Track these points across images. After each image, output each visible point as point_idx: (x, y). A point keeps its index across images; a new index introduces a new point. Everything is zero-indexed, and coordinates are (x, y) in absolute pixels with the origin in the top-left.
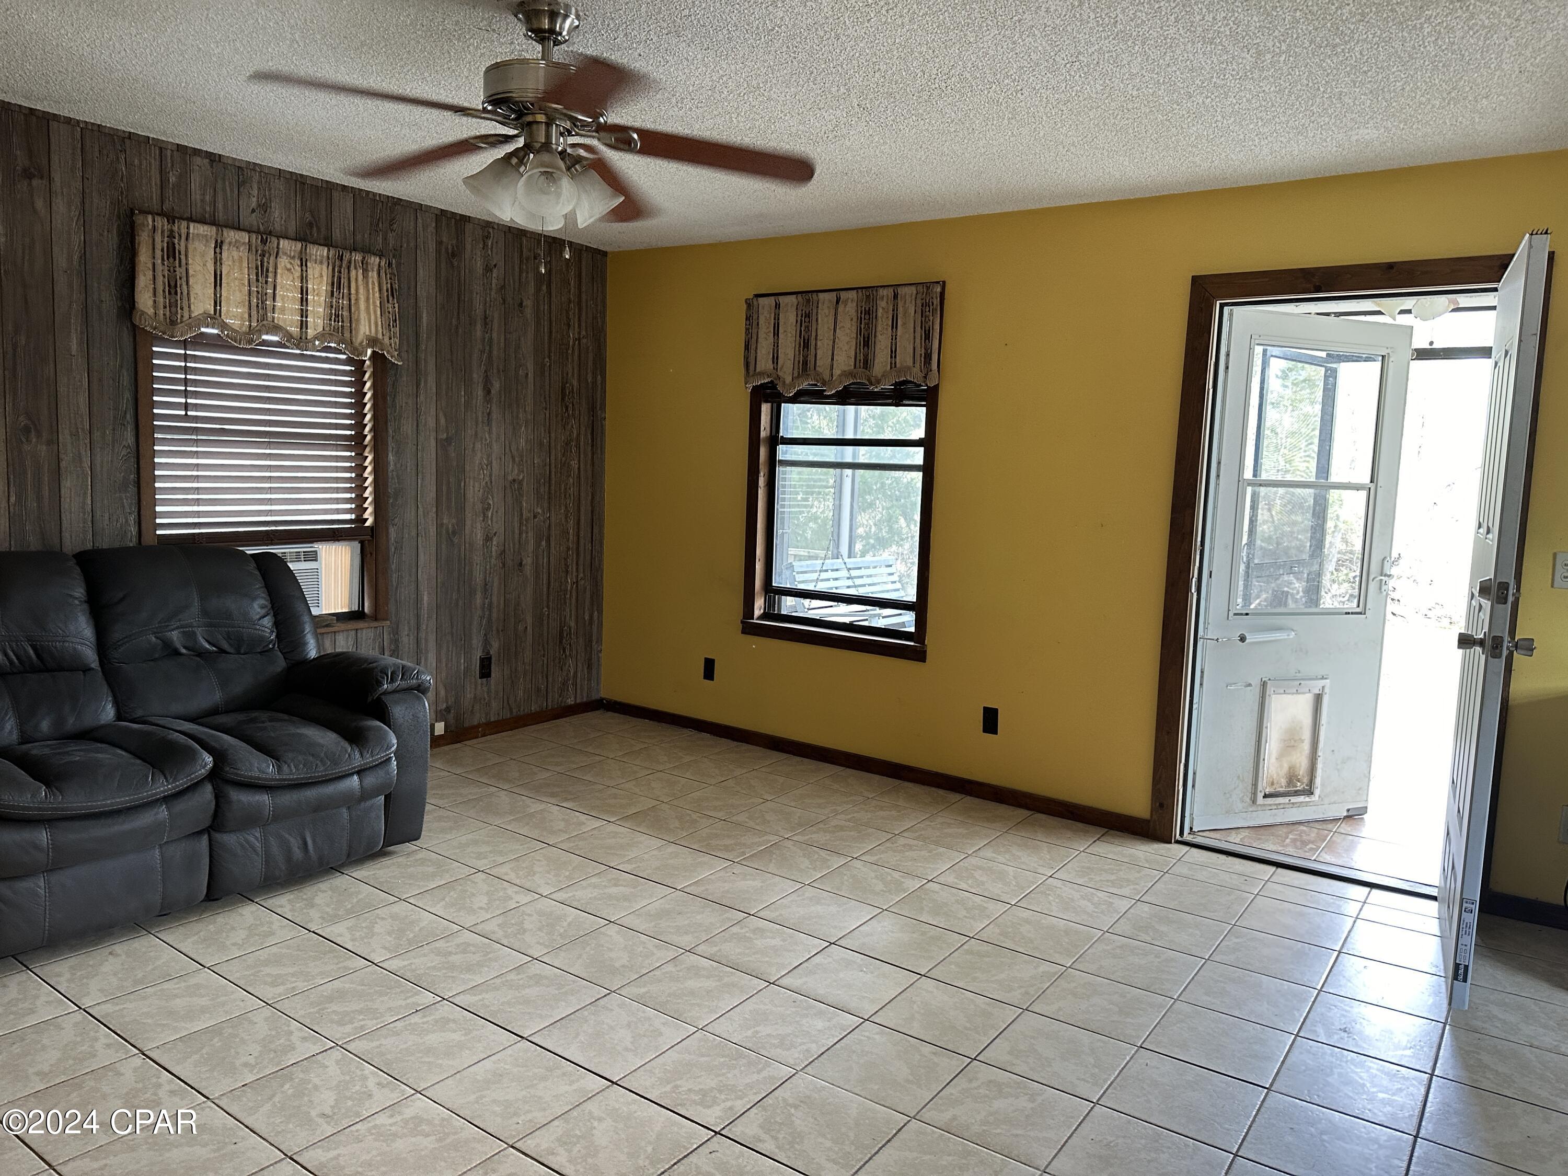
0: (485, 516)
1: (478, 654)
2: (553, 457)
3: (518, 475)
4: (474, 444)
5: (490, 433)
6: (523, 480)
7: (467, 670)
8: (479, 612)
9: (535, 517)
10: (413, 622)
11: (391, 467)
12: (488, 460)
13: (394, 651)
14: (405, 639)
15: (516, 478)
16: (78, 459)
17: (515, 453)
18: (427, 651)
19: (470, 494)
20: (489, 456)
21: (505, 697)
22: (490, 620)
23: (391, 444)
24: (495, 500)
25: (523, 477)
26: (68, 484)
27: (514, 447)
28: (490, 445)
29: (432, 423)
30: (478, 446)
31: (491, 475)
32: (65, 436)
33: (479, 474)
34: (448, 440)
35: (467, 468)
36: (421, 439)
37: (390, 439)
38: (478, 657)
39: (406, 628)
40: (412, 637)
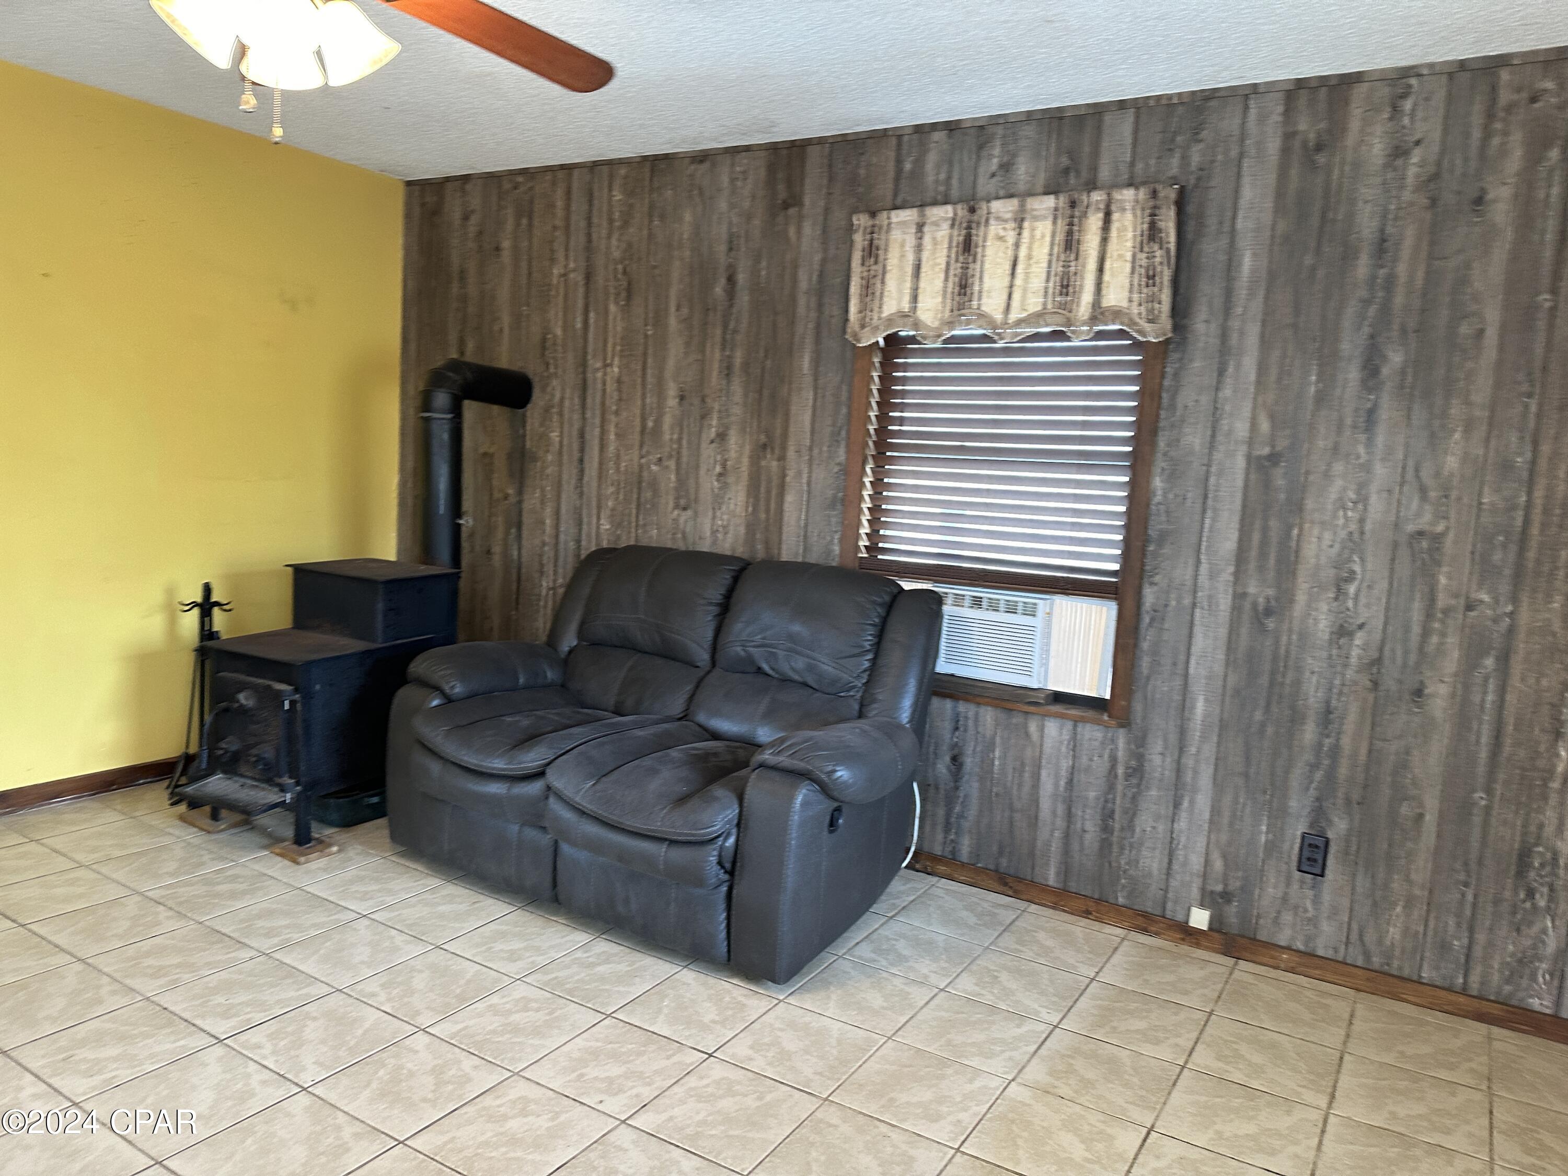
0: (1340, 593)
1: (1298, 828)
2: (1539, 494)
3: (1433, 524)
4: (1329, 465)
5: (1370, 443)
6: (1443, 534)
7: (1271, 848)
8: (1308, 756)
9: (1469, 607)
10: (1173, 738)
11: (1158, 498)
12: (1358, 492)
13: (1135, 770)
14: (1157, 760)
15: (1427, 528)
16: (799, 473)
17: (1428, 480)
18: (1195, 790)
19: (1310, 550)
20: (1362, 487)
21: (1355, 926)
22: (1331, 776)
23: (1160, 463)
24: (1369, 566)
25: (1448, 528)
26: (789, 498)
27: (1426, 474)
28: (1367, 467)
29: (1242, 429)
30: (1338, 467)
31: (1362, 521)
32: (791, 453)
33: (1335, 516)
34: (1274, 458)
35: (1309, 504)
36: (1217, 456)
37: (1159, 456)
38: (1299, 833)
39: (1160, 742)
40: (1168, 760)
